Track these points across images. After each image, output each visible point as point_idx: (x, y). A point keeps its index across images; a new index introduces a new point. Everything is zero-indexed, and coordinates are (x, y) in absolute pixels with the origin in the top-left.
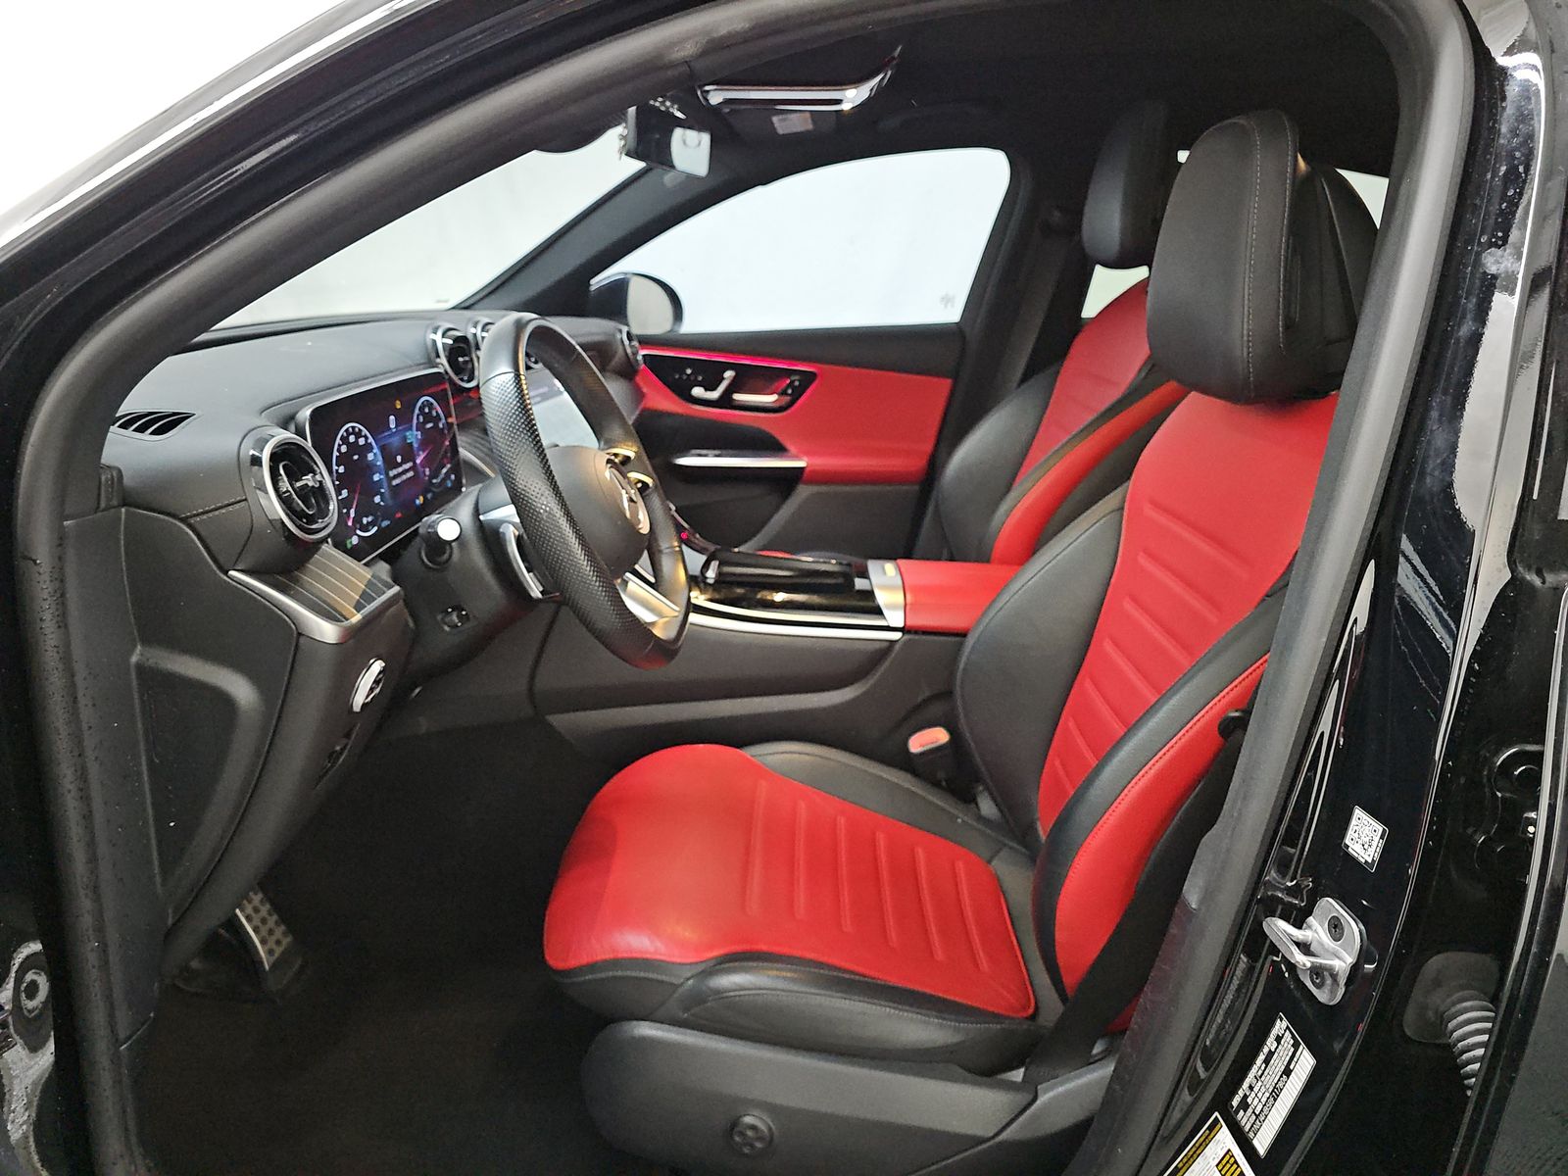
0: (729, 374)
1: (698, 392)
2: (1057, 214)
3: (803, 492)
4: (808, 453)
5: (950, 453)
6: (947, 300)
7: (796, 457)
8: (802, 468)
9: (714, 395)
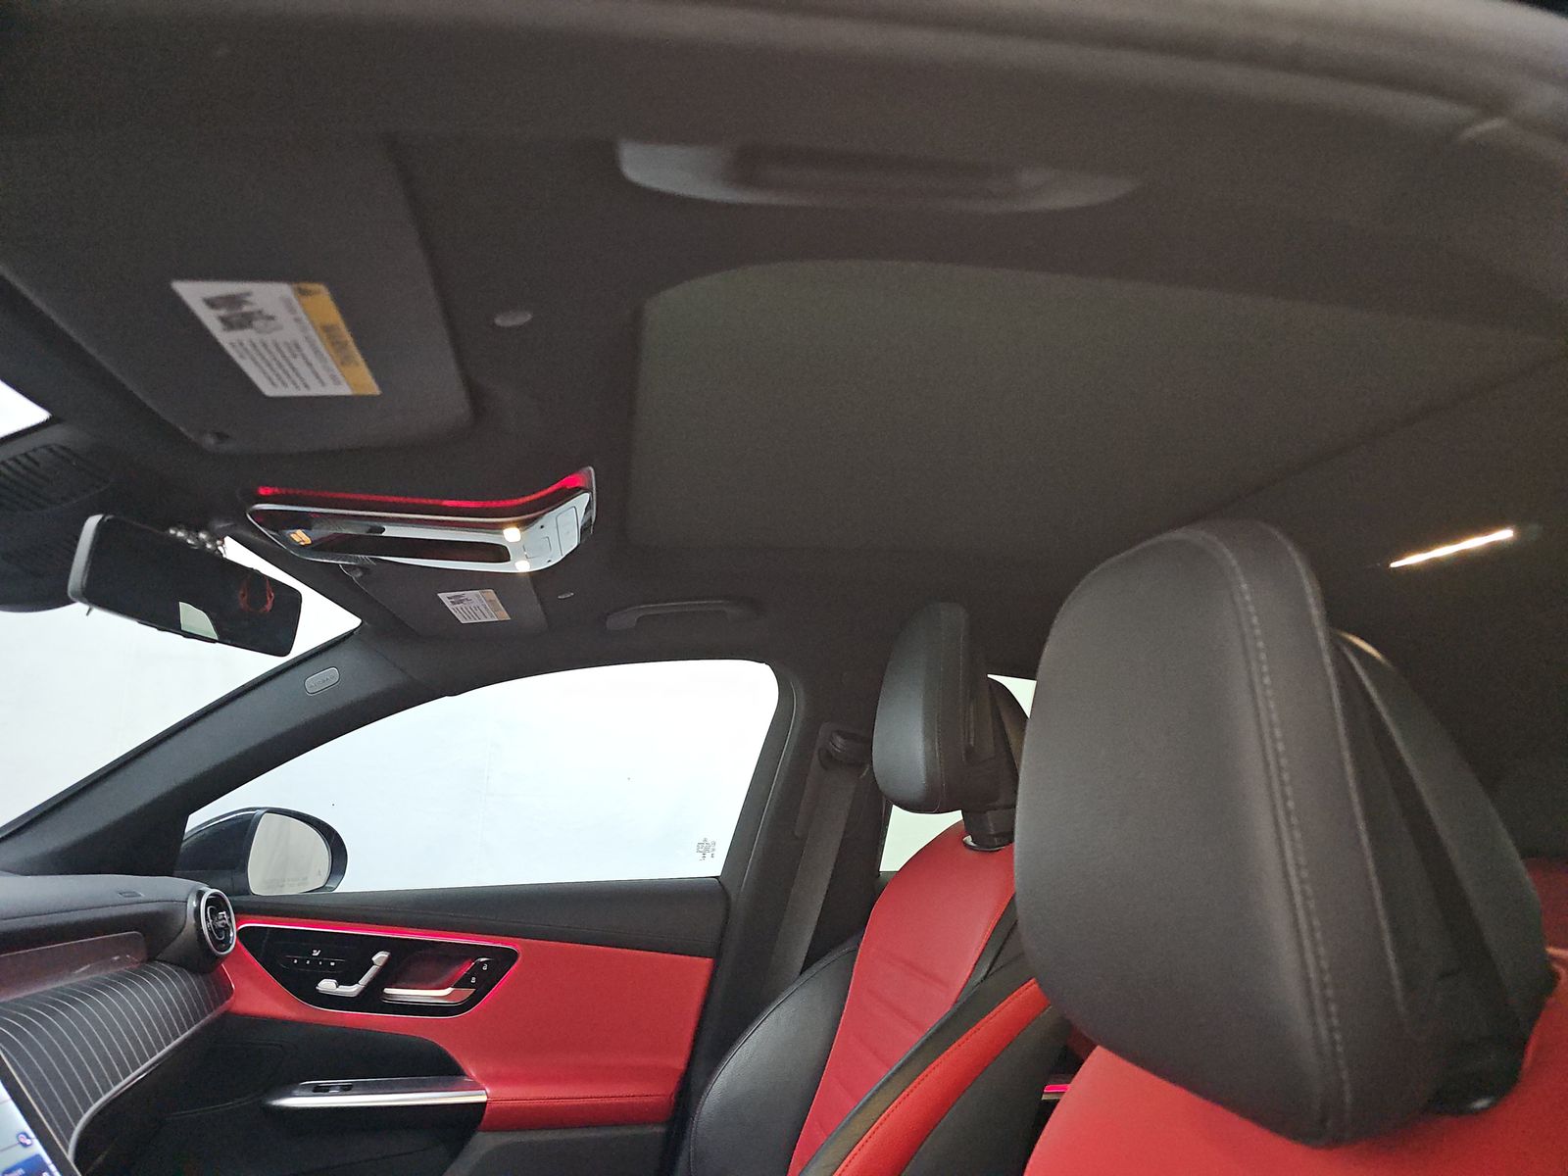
0: (380, 958)
1: (327, 985)
2: (839, 741)
3: (484, 1143)
4: (493, 1080)
5: (710, 1073)
6: (705, 848)
7: (475, 1087)
8: (483, 1104)
9: (352, 990)
